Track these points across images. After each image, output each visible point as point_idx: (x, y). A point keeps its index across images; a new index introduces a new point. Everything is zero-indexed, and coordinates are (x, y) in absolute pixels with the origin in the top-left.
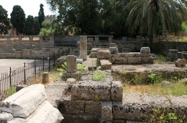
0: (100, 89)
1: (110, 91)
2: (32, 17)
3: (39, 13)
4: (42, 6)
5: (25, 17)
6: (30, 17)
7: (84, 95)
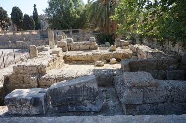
0: (31, 66)
1: (37, 68)
2: (28, 15)
3: (34, 13)
4: (35, 6)
5: (22, 15)
6: (27, 16)
7: (21, 71)
